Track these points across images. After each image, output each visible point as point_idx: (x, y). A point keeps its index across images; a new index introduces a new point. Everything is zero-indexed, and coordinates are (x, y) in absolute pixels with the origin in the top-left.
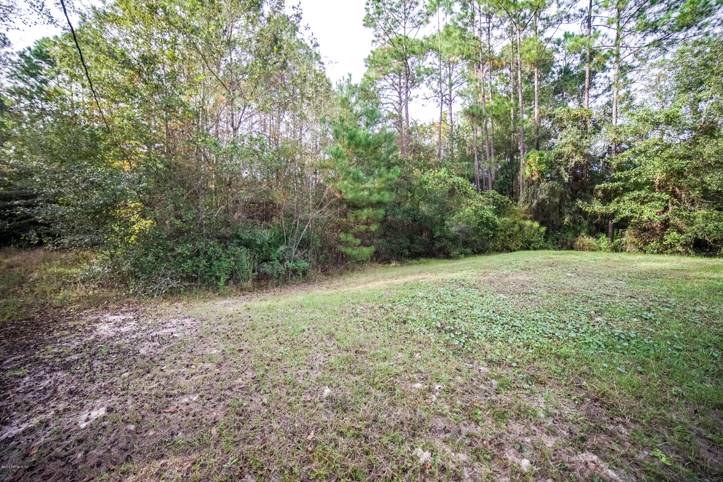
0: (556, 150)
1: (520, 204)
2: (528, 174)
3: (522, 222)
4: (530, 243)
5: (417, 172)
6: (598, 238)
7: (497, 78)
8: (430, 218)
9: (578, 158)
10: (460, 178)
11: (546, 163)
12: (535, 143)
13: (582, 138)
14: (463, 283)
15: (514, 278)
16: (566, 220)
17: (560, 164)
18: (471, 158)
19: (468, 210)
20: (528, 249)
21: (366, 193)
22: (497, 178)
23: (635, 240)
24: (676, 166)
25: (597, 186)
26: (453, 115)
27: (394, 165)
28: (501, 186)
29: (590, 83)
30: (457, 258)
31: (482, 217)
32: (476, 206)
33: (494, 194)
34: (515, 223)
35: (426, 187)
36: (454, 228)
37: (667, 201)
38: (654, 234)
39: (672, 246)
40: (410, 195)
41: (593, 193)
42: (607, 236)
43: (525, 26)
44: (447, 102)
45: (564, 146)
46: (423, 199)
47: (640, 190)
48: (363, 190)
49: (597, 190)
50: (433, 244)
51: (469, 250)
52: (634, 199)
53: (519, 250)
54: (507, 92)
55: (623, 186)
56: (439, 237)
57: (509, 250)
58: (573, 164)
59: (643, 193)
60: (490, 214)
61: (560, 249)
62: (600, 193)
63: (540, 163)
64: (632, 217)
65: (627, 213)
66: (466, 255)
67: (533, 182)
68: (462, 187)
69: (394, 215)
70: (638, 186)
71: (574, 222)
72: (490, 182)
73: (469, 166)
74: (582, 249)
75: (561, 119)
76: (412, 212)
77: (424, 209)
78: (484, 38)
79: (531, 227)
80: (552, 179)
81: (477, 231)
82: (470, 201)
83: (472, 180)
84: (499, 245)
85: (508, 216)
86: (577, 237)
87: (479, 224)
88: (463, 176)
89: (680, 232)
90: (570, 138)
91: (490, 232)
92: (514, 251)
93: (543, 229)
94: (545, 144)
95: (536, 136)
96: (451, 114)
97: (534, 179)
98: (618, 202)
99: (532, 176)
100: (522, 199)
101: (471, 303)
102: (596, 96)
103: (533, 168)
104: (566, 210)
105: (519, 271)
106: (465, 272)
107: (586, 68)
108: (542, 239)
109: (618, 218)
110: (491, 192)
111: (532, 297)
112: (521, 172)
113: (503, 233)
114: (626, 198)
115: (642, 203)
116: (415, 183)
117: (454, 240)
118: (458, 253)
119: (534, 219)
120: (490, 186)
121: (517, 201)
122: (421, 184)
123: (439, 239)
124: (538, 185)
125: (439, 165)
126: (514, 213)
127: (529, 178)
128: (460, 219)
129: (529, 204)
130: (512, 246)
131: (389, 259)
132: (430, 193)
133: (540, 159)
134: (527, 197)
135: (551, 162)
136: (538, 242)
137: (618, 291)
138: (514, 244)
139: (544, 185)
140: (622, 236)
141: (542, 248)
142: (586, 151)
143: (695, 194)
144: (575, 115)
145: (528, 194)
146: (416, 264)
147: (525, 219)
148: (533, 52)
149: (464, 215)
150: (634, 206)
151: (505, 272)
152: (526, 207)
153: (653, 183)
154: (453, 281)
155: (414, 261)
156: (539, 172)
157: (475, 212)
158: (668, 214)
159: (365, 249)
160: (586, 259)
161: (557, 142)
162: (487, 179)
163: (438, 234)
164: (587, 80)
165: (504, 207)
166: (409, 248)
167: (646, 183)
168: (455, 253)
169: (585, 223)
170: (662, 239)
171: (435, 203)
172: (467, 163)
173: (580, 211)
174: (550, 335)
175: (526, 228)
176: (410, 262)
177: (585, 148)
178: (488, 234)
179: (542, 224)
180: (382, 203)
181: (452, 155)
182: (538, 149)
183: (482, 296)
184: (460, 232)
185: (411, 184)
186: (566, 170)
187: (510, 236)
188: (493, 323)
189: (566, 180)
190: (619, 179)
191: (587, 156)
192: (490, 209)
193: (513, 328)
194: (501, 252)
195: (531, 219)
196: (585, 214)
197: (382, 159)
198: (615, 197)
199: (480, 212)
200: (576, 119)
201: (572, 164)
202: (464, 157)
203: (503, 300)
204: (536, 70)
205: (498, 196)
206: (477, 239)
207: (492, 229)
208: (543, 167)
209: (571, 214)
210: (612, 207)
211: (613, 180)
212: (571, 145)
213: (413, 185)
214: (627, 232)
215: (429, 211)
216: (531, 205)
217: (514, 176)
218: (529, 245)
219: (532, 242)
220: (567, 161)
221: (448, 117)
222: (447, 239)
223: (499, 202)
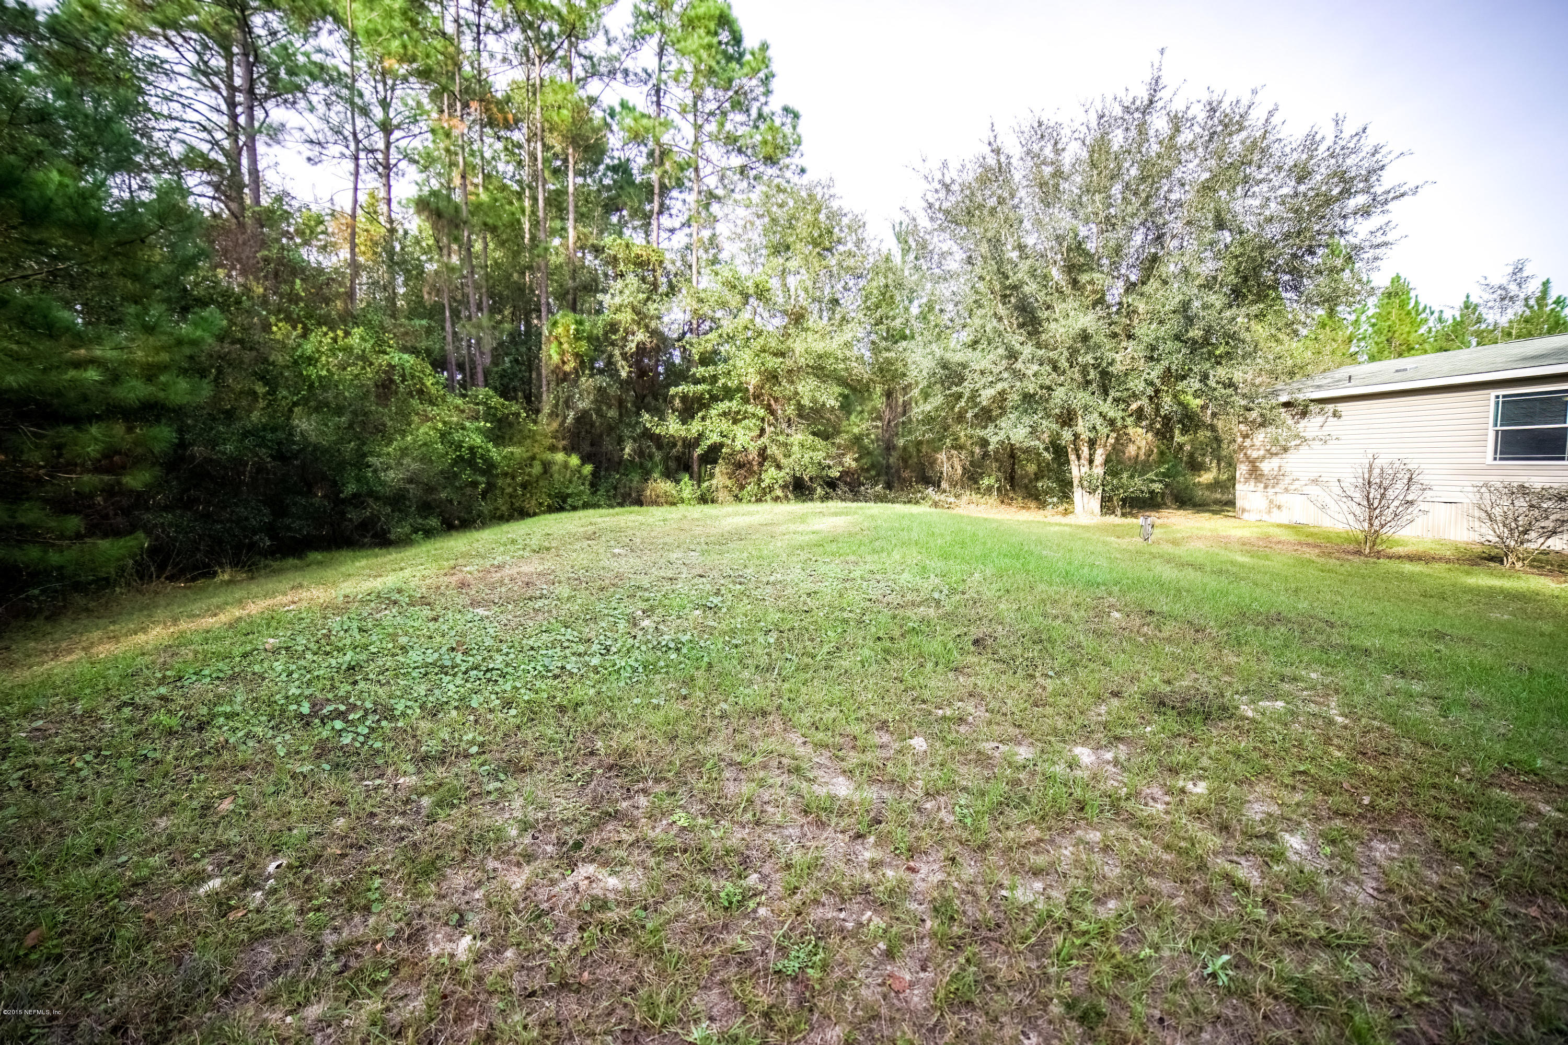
0: (607, 315)
1: (543, 418)
2: (556, 358)
3: (548, 456)
4: (564, 498)
5: (280, 330)
6: (678, 482)
7: (499, 146)
8: (325, 451)
9: (641, 336)
10: (406, 356)
11: (590, 339)
12: (570, 297)
13: (648, 299)
14: (395, 596)
15: (514, 571)
16: (627, 450)
17: (613, 344)
18: (434, 312)
19: (425, 432)
20: (561, 509)
21: (92, 375)
22: (495, 363)
23: (729, 483)
24: (770, 365)
25: (673, 391)
26: (394, 205)
27: (203, 303)
28: (506, 380)
29: (662, 205)
30: (404, 542)
31: (459, 447)
32: (445, 423)
33: (488, 397)
34: (533, 458)
35: (312, 372)
36: (391, 474)
37: (763, 420)
38: (751, 472)
39: (771, 489)
40: (261, 389)
41: (668, 400)
42: (691, 478)
43: (552, 56)
44: (380, 169)
45: (618, 309)
46: (305, 401)
47: (731, 400)
48: (78, 364)
49: (673, 397)
50: (343, 513)
51: (434, 522)
52: (725, 414)
53: (544, 512)
54: (519, 182)
55: (709, 392)
56: (355, 496)
57: (523, 514)
58: (633, 345)
59: (734, 405)
60: (478, 440)
61: (621, 505)
62: (677, 402)
63: (577, 337)
64: (722, 445)
65: (715, 438)
66: (429, 534)
67: (566, 375)
68: (413, 377)
69: (213, 444)
70: (728, 394)
71: (640, 453)
72: (479, 369)
73: (429, 331)
74: (655, 503)
75: (615, 259)
76: (269, 436)
77: (304, 426)
78: (467, 44)
79: (566, 465)
80: (601, 372)
81: (449, 477)
82: (432, 411)
83: (439, 364)
84: (502, 505)
85: (520, 443)
86: (646, 480)
87: (455, 462)
88: (414, 351)
89: (779, 467)
90: (627, 298)
91: (480, 479)
92: (535, 514)
93: (588, 469)
94: (590, 303)
95: (570, 283)
96: (389, 201)
97: (567, 368)
98: (703, 419)
99: (564, 363)
100: (546, 410)
101: (403, 640)
102: (672, 231)
103: (565, 346)
104: (627, 432)
105: (526, 554)
106: (407, 573)
107: (654, 176)
108: (586, 488)
109: (705, 444)
110: (482, 392)
111: (540, 604)
112: (543, 355)
113: (509, 480)
114: (713, 412)
115: (735, 422)
116: (279, 358)
117: (397, 500)
118: (407, 529)
119: (568, 450)
120: (480, 377)
121: (538, 411)
122: (295, 362)
123: (357, 500)
124: (576, 381)
125: (349, 319)
126: (532, 435)
127: (557, 367)
128: (404, 451)
129: (560, 419)
130: (531, 505)
131: (208, 566)
132: (325, 388)
133: (577, 330)
134: (556, 405)
135: (598, 338)
136: (580, 494)
137: (684, 570)
138: (533, 502)
139: (586, 382)
140: (712, 476)
141: (586, 506)
142: (653, 324)
143: (791, 410)
144: (638, 256)
145: (557, 398)
146: (296, 568)
147: (553, 449)
148: (564, 112)
149: (415, 441)
150: (725, 425)
151: (499, 559)
152: (555, 425)
153: (747, 390)
154: (373, 597)
155: (291, 561)
156: (577, 355)
157: (443, 435)
158: (765, 440)
159: (104, 544)
160: (651, 520)
161: (606, 299)
162: (472, 361)
163: (351, 488)
164: (656, 198)
165: (510, 425)
166: (271, 530)
167: (738, 389)
168: (398, 531)
169: (658, 456)
170: (760, 480)
171: (339, 411)
172: (424, 322)
173: (647, 434)
174: (557, 671)
175: (555, 468)
176: (276, 565)
177: (652, 318)
178: (475, 484)
179: (585, 460)
180: (163, 407)
181: (392, 299)
182: (574, 310)
183: (435, 619)
184: (410, 481)
185: (265, 360)
186: (624, 356)
187: (524, 486)
188: (446, 674)
189: (624, 374)
190: (703, 380)
191: (654, 333)
192: (478, 429)
193: (488, 675)
194: (508, 521)
195: (564, 449)
196: (657, 440)
197: (155, 278)
198: (700, 410)
199: (457, 436)
200: (640, 263)
201: (632, 347)
202: (417, 309)
203: (481, 620)
204: (570, 151)
205: (496, 401)
206: (453, 496)
207: (483, 473)
208: (583, 346)
209: (635, 440)
210: (696, 427)
211: (697, 382)
212: (629, 310)
213: (273, 364)
214: (717, 469)
215: (323, 433)
216: (564, 421)
217: (531, 362)
218: (564, 502)
219: (569, 495)
220: (625, 339)
221: (383, 208)
222: (377, 499)
223: (499, 414)
